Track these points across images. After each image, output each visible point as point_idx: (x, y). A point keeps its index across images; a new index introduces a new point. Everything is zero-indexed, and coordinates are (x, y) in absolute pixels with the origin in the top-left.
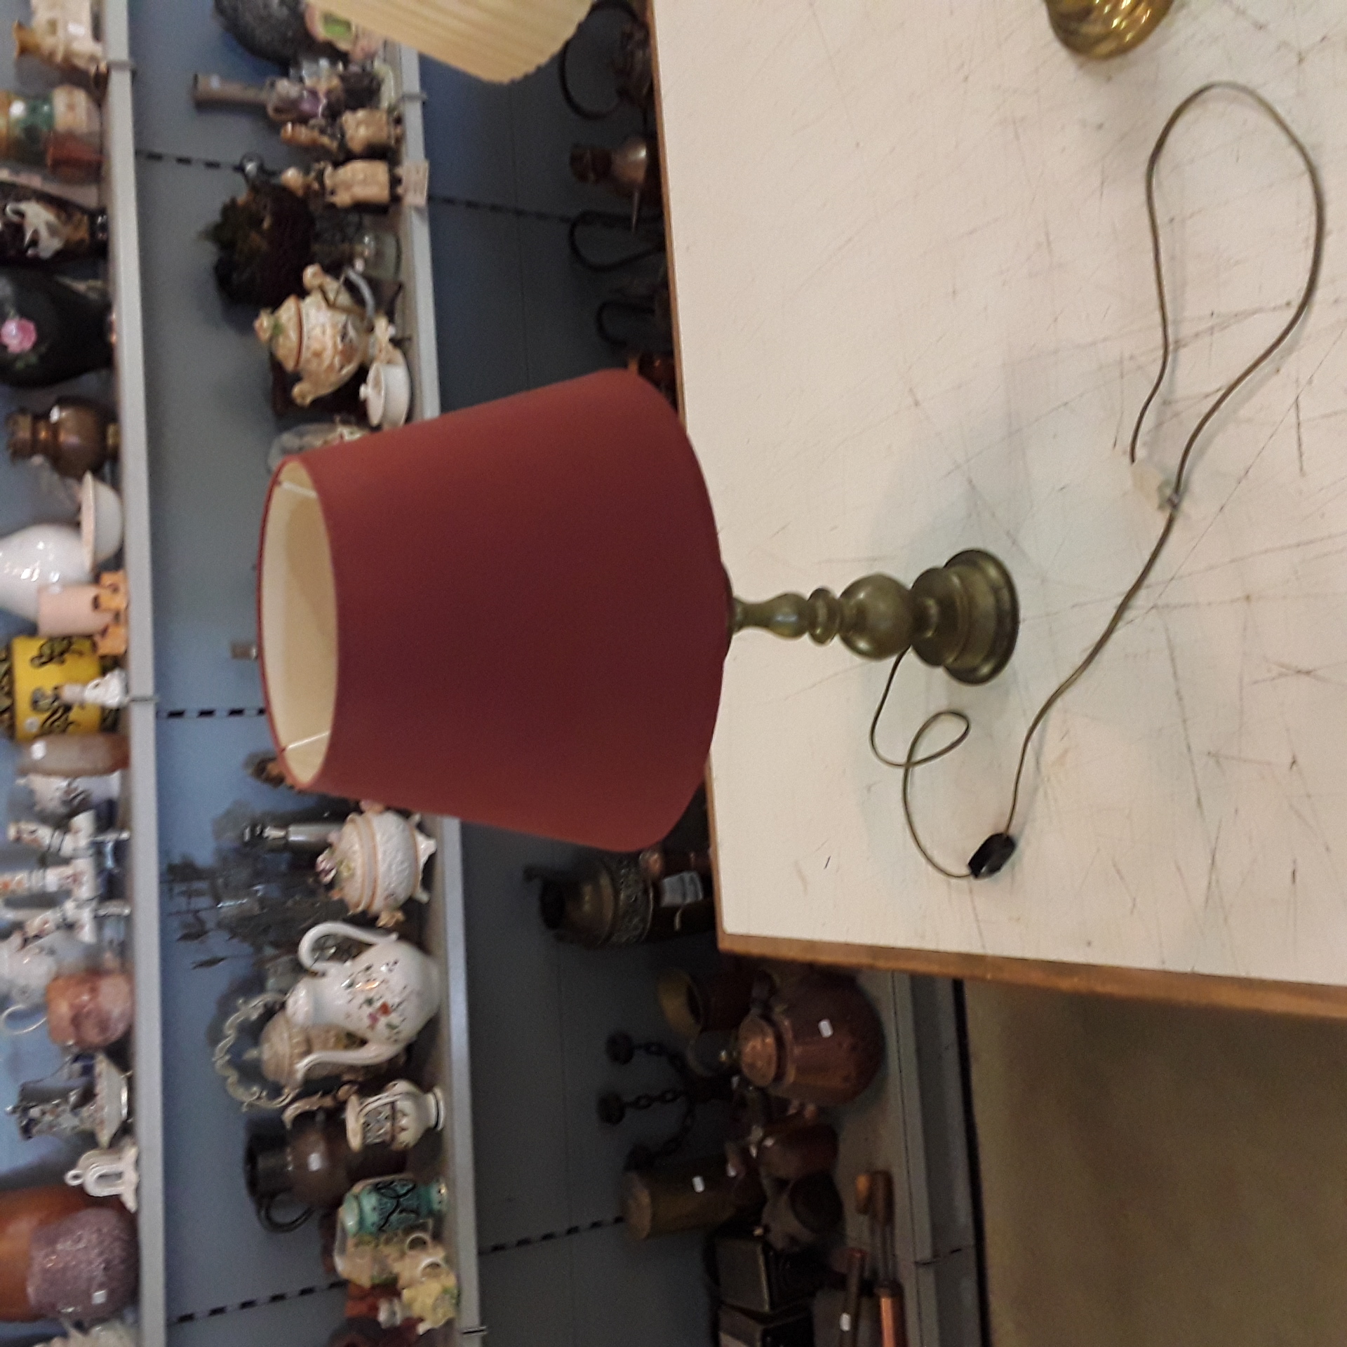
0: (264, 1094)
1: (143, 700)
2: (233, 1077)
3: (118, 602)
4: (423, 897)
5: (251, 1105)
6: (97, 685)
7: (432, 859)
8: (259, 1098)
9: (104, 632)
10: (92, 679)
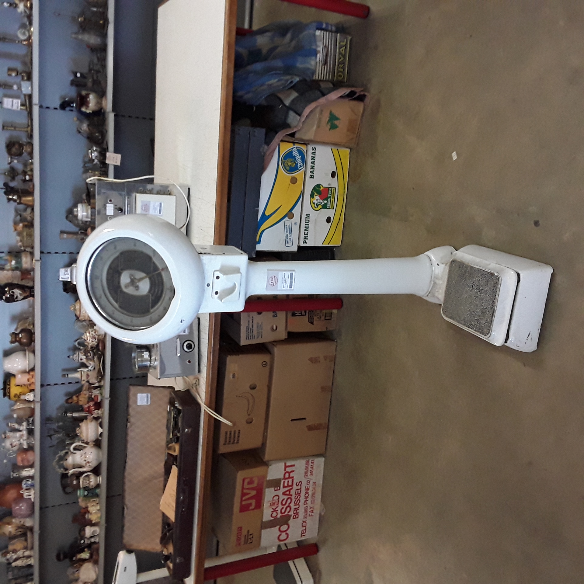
0: (64, 470)
1: (38, 402)
2: (57, 467)
3: (33, 380)
4: (100, 438)
5: (61, 473)
6: (28, 395)
7: (101, 433)
8: (63, 471)
9: (30, 385)
10: (28, 393)
